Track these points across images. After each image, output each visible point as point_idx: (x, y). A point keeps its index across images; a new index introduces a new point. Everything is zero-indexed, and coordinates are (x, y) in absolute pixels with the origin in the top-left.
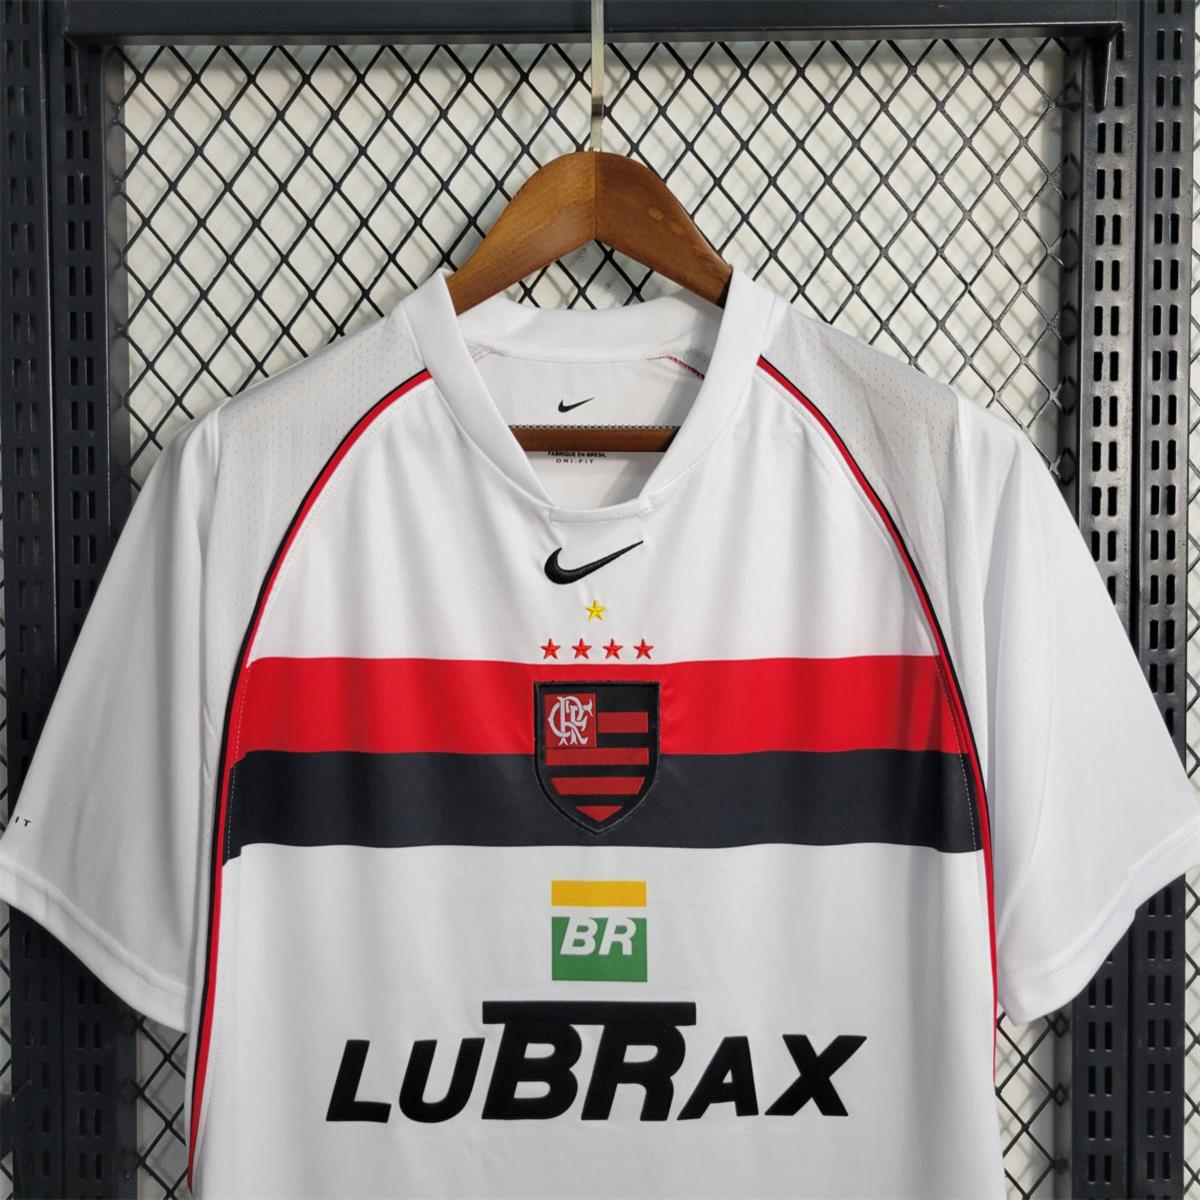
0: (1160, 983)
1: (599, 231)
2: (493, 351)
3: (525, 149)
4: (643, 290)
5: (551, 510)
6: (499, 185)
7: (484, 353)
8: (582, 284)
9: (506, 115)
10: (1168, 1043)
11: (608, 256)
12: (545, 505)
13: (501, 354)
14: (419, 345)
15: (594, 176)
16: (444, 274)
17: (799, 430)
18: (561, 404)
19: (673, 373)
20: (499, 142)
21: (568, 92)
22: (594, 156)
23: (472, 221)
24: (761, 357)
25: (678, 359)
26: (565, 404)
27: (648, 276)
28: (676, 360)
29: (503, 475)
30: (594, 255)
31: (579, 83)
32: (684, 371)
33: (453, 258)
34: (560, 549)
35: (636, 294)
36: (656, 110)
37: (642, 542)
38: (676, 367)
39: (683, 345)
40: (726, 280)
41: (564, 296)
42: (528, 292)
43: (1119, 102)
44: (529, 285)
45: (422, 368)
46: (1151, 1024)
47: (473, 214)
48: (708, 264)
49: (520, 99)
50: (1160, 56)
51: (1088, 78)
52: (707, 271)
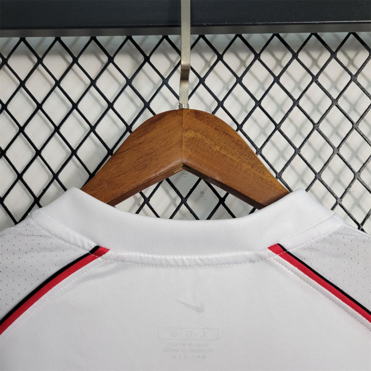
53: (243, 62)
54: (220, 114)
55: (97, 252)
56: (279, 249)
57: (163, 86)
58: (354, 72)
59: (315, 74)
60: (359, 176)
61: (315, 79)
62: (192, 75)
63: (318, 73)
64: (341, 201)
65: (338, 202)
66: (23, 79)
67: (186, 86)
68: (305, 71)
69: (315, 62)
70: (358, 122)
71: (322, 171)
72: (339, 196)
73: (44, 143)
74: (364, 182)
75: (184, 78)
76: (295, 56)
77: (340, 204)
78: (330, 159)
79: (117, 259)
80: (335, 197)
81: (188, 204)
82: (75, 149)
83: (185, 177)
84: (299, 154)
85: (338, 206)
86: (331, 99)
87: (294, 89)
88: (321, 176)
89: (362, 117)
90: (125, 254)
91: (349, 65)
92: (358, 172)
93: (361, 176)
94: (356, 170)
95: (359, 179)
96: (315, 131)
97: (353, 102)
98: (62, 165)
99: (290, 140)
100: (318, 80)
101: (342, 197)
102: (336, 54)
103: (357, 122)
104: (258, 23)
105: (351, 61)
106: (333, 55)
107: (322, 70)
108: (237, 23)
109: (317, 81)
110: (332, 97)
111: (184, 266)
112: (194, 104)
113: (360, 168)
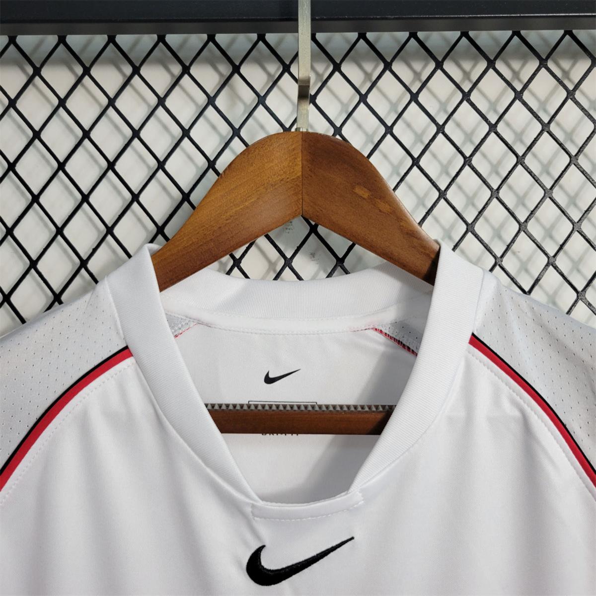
1: (304, 208)
2: (200, 322)
3: (236, 133)
4: (346, 260)
5: (253, 506)
6: (211, 164)
7: (192, 324)
8: (289, 255)
9: (219, 102)
11: (313, 230)
12: (247, 500)
13: (208, 325)
14: (121, 322)
15: (300, 155)
16: (150, 250)
17: (517, 414)
18: (268, 374)
19: (379, 345)
20: (214, 127)
21: (275, 83)
22: (300, 136)
23: (186, 197)
24: (473, 335)
25: (384, 331)
26: (271, 376)
27: (351, 248)
28: (381, 332)
29: (203, 465)
30: (300, 228)
31: (286, 75)
32: (391, 342)
33: (168, 230)
34: (263, 547)
35: (340, 265)
36: (357, 98)
37: (352, 538)
38: (381, 338)
39: (389, 317)
40: (433, 256)
41: (272, 265)
42: (237, 263)
44: (238, 256)
45: (124, 345)
47: (186, 191)
48: (415, 240)
49: (233, 89)
52: (414, 247)
53: (367, 75)
57: (259, 106)
58: (519, 88)
59: (466, 90)
60: (526, 227)
61: (466, 96)
63: (471, 88)
64: (502, 261)
65: (498, 263)
66: (62, 96)
68: (453, 86)
69: (467, 75)
70: (525, 154)
71: (476, 221)
72: (499, 255)
73: (93, 185)
74: (532, 235)
76: (439, 65)
77: (499, 265)
78: (487, 204)
80: (493, 256)
81: (294, 267)
82: (136, 192)
83: (288, 233)
84: (444, 198)
85: (498, 267)
86: (488, 124)
87: (439, 112)
88: (474, 227)
89: (530, 148)
91: (513, 78)
92: (524, 223)
93: (528, 228)
94: (522, 220)
95: (525, 231)
96: (467, 167)
97: (519, 130)
98: (119, 216)
99: (432, 180)
100: (471, 98)
101: (502, 256)
102: (495, 63)
103: (523, 155)
104: (389, 16)
105: (516, 74)
106: (491, 64)
107: (475, 85)
108: (360, 17)
109: (470, 100)
110: (490, 121)
113: (526, 217)
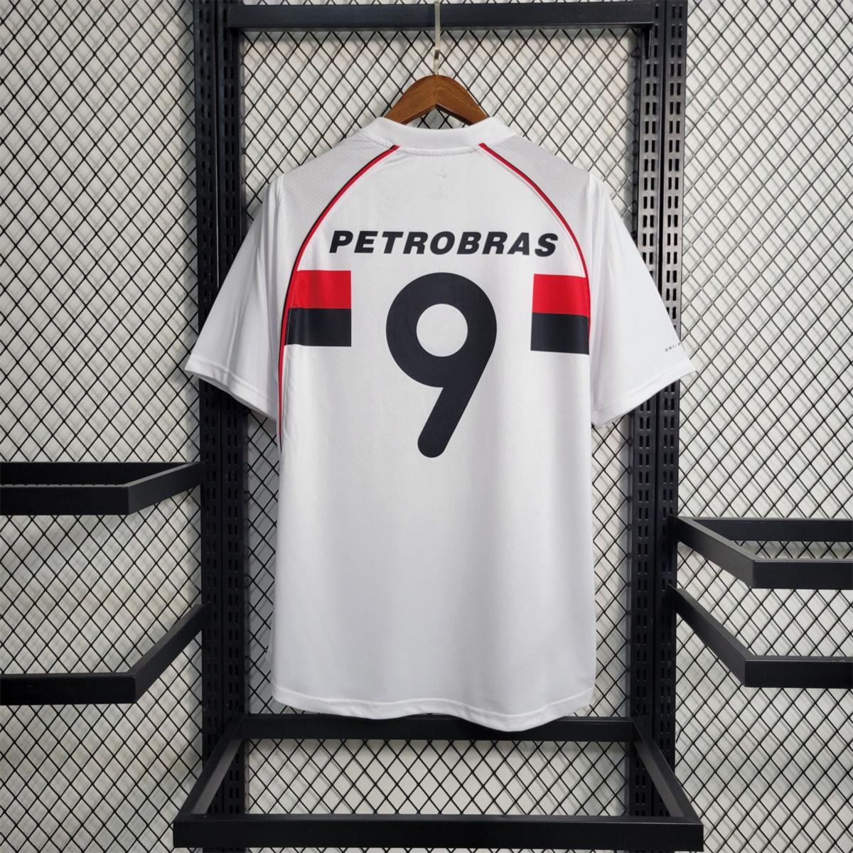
0: (669, 420)
3: (411, 75)
6: (400, 90)
9: (403, 60)
10: (672, 444)
20: (400, 72)
22: (439, 77)
43: (656, 55)
46: (666, 437)
47: (389, 102)
49: (409, 54)
50: (673, 36)
51: (643, 46)
54: (457, 79)
55: (394, 148)
56: (483, 145)
62: (440, 56)
67: (437, 62)
75: (436, 57)
76: (503, 44)
79: (403, 152)
90: (408, 149)
104: (480, 23)
111: (437, 155)
112: (441, 73)
